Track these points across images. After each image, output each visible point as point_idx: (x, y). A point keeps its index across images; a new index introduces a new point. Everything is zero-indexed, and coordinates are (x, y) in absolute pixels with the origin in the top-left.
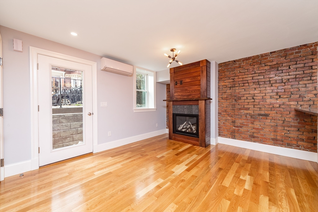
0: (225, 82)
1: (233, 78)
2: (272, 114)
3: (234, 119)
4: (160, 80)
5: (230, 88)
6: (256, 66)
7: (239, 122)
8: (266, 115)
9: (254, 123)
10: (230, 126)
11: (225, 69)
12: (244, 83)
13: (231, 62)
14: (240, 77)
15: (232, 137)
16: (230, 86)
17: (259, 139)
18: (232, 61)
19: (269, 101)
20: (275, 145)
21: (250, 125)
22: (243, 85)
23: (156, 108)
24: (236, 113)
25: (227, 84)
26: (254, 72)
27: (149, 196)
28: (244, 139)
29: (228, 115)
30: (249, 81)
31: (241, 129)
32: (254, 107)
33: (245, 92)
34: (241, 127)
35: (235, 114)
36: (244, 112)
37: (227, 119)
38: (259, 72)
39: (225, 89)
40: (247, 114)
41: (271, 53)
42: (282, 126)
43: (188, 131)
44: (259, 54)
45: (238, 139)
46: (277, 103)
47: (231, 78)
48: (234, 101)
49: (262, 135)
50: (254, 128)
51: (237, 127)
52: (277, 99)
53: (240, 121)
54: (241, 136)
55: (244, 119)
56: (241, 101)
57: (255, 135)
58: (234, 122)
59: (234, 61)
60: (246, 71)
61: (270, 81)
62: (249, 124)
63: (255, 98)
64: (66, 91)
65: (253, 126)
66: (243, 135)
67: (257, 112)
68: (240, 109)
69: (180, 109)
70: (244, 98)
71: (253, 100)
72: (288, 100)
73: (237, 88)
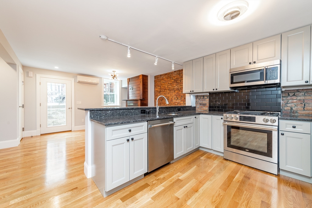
0: (157, 89)
4: (123, 86)
5: (159, 92)
6: (169, 79)
11: (157, 80)
12: (164, 90)
14: (163, 85)
16: (159, 91)
23: (121, 105)
26: (168, 83)
30: (167, 88)
38: (170, 83)
46: (176, 102)
47: (159, 86)
52: (177, 100)
59: (161, 75)
60: (165, 82)
61: (174, 89)
64: (63, 94)
72: (180, 101)
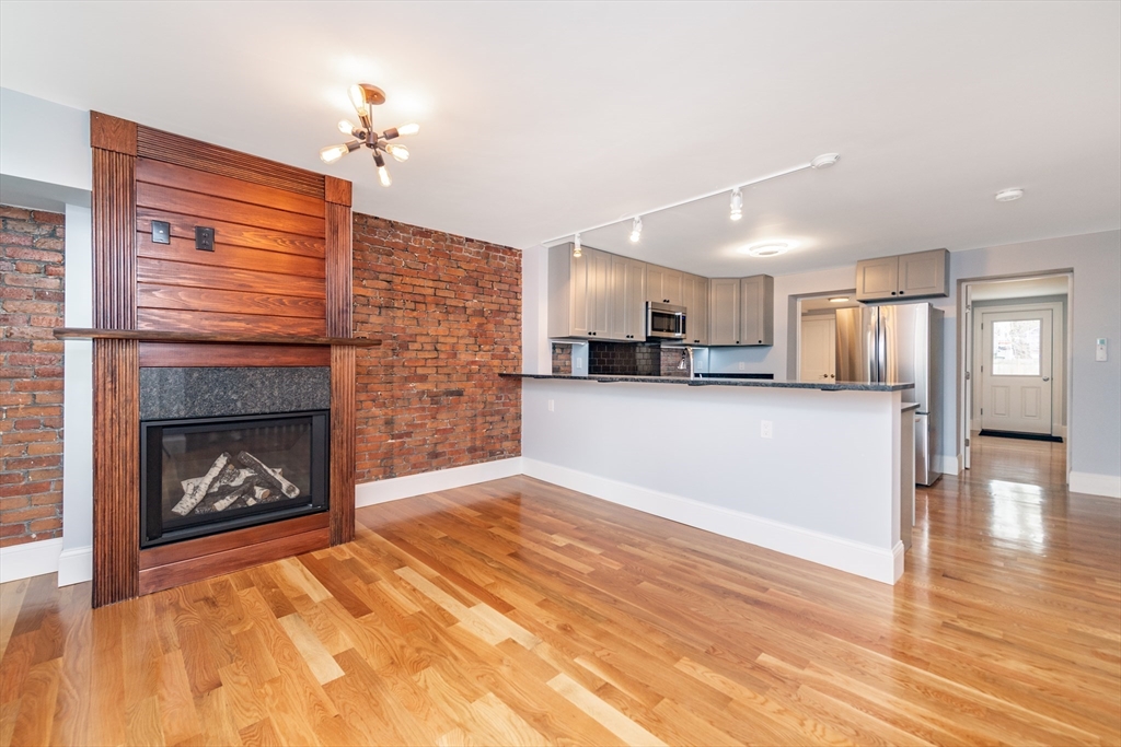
0: (364, 287)
1: (389, 277)
2: (470, 388)
3: (390, 413)
5: (380, 308)
6: (441, 262)
7: (403, 419)
8: (459, 393)
9: (438, 416)
10: (380, 437)
12: (415, 302)
13: (383, 224)
14: (407, 280)
15: (385, 473)
16: (379, 302)
17: (447, 457)
18: (385, 220)
19: (464, 357)
20: (472, 463)
21: (429, 424)
22: (412, 306)
24: (398, 393)
25: (369, 293)
26: (437, 278)
27: (659, 721)
28: (418, 468)
29: (374, 401)
30: (426, 297)
31: (409, 439)
32: (437, 372)
33: (418, 330)
34: (409, 434)
35: (392, 397)
36: (415, 387)
37: (370, 414)
38: (446, 279)
39: (365, 310)
40: (423, 392)
41: (467, 240)
42: (484, 415)
43: (251, 502)
44: (447, 232)
45: (400, 475)
46: (475, 363)
47: (381, 277)
48: (390, 353)
49: (452, 445)
50: (438, 431)
51: (400, 436)
52: (475, 353)
53: (407, 416)
54: (408, 461)
55: (415, 409)
56: (409, 356)
57: (440, 449)
58: (389, 423)
60: (420, 267)
61: (465, 308)
62: (427, 421)
63: (439, 346)
65: (434, 425)
66: (413, 459)
67: (443, 387)
68: (407, 379)
69: (211, 390)
70: (417, 346)
71: (434, 355)
73: (400, 313)
